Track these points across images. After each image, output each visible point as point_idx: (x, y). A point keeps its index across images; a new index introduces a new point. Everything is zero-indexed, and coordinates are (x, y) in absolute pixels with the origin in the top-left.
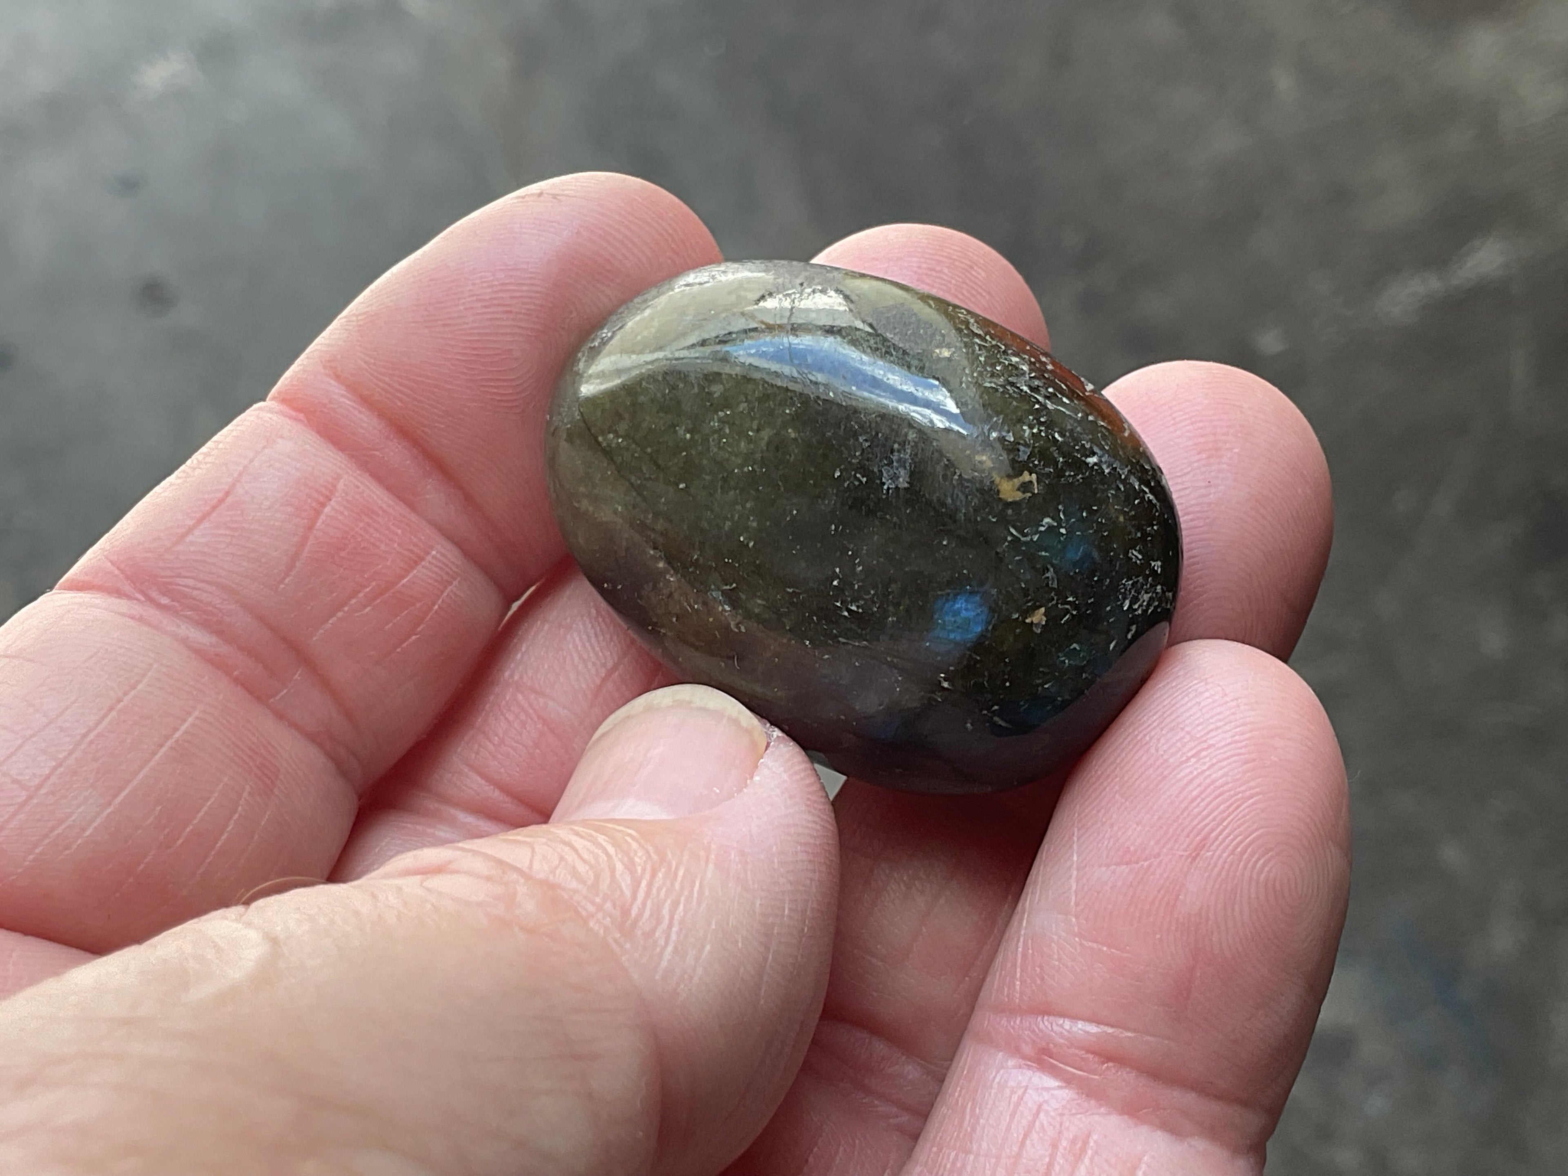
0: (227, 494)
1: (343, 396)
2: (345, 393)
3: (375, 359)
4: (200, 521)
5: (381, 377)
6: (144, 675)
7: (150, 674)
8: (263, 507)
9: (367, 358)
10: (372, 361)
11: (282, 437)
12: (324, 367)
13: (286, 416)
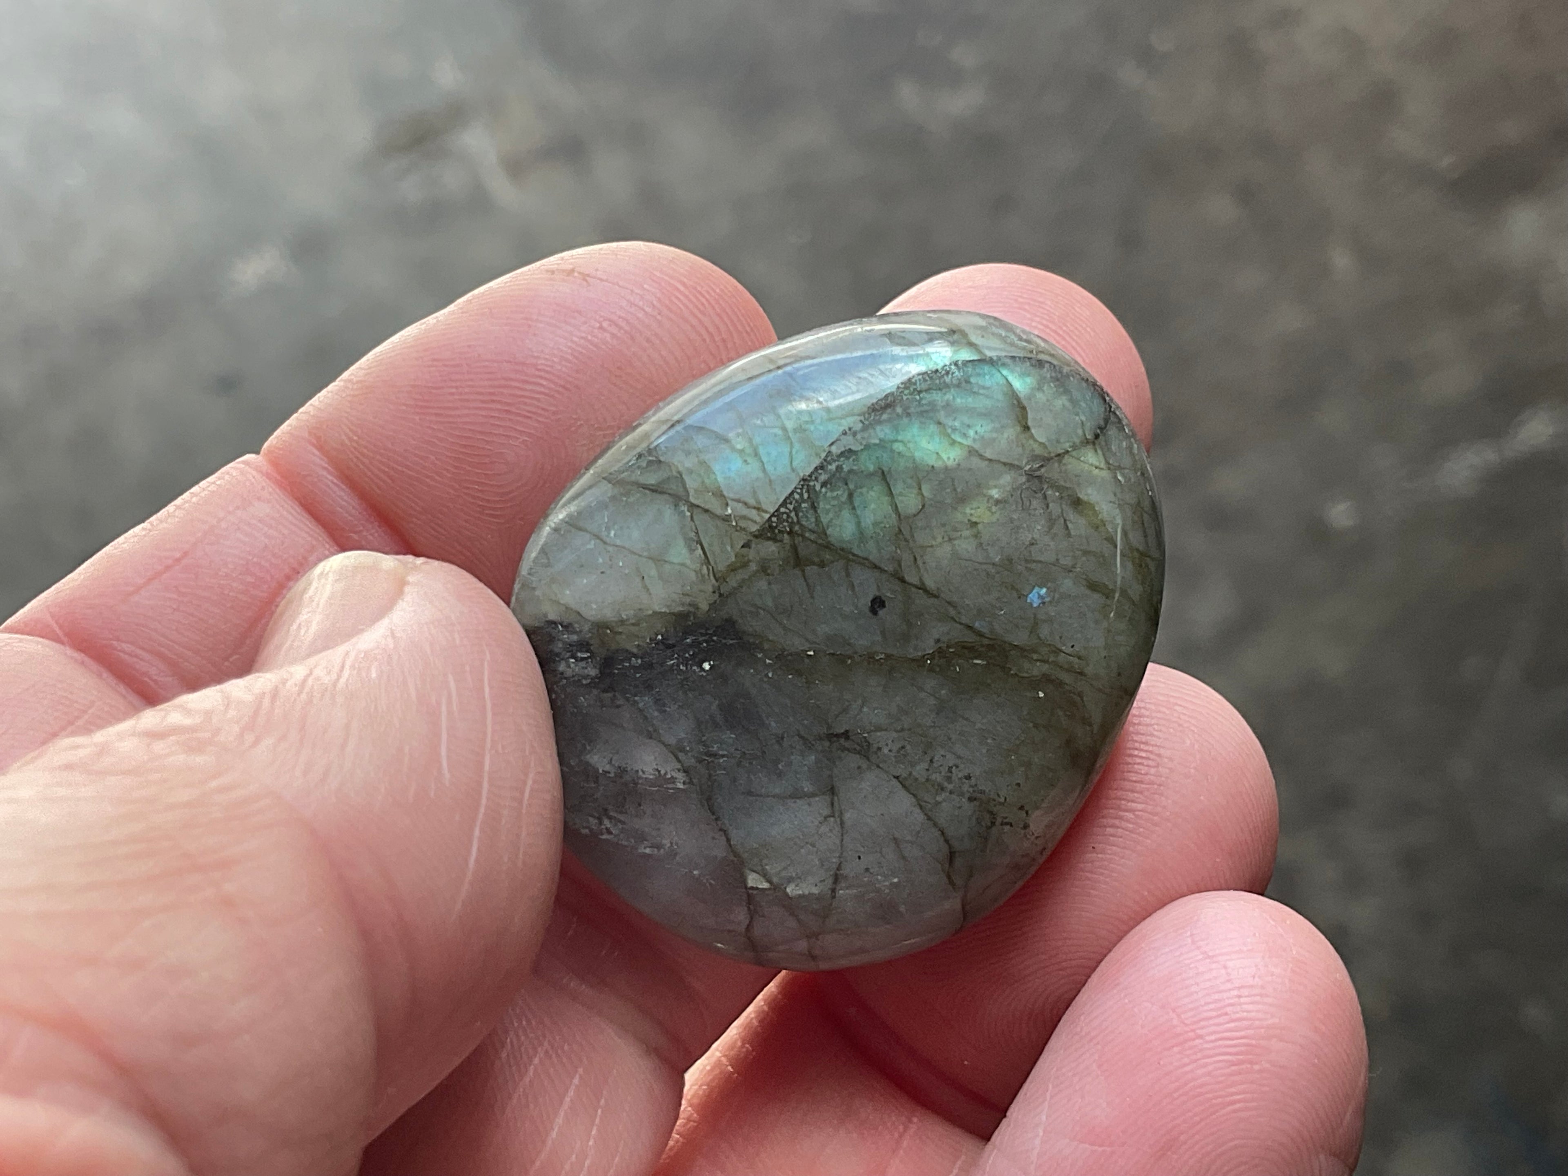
0: (186, 554)
1: (325, 468)
2: (326, 465)
3: (359, 437)
4: (150, 580)
5: (361, 458)
6: (85, 712)
7: (90, 711)
8: (220, 573)
9: (351, 434)
10: (355, 438)
11: (259, 499)
12: (310, 433)
13: (270, 479)
